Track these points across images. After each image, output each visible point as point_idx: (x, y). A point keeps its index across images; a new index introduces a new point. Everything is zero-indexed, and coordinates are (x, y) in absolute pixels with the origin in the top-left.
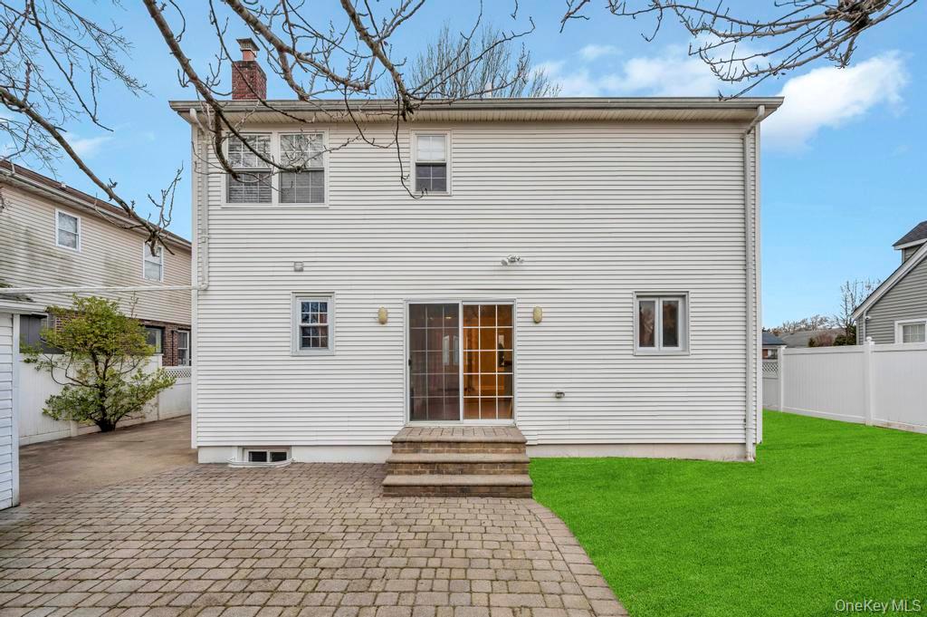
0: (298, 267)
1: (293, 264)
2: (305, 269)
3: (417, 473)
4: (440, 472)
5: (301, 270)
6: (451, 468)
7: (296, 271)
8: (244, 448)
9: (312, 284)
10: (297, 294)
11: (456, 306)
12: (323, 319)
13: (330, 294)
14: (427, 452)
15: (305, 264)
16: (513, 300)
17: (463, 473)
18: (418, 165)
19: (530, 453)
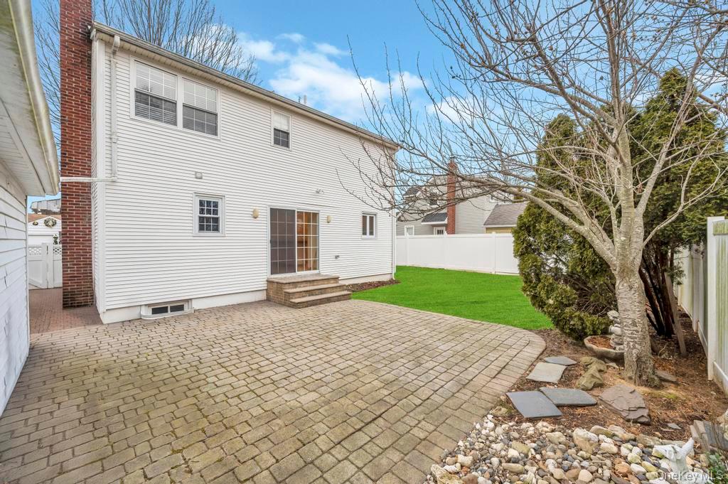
0: (199, 175)
1: (194, 173)
2: (203, 178)
3: (303, 297)
4: (313, 295)
5: (201, 178)
6: (317, 292)
7: (196, 178)
8: (149, 305)
9: (209, 188)
10: (197, 194)
11: (294, 211)
12: (216, 212)
13: (222, 197)
14: (300, 287)
15: (203, 174)
16: (319, 211)
17: (322, 294)
18: (275, 129)
19: (341, 283)
